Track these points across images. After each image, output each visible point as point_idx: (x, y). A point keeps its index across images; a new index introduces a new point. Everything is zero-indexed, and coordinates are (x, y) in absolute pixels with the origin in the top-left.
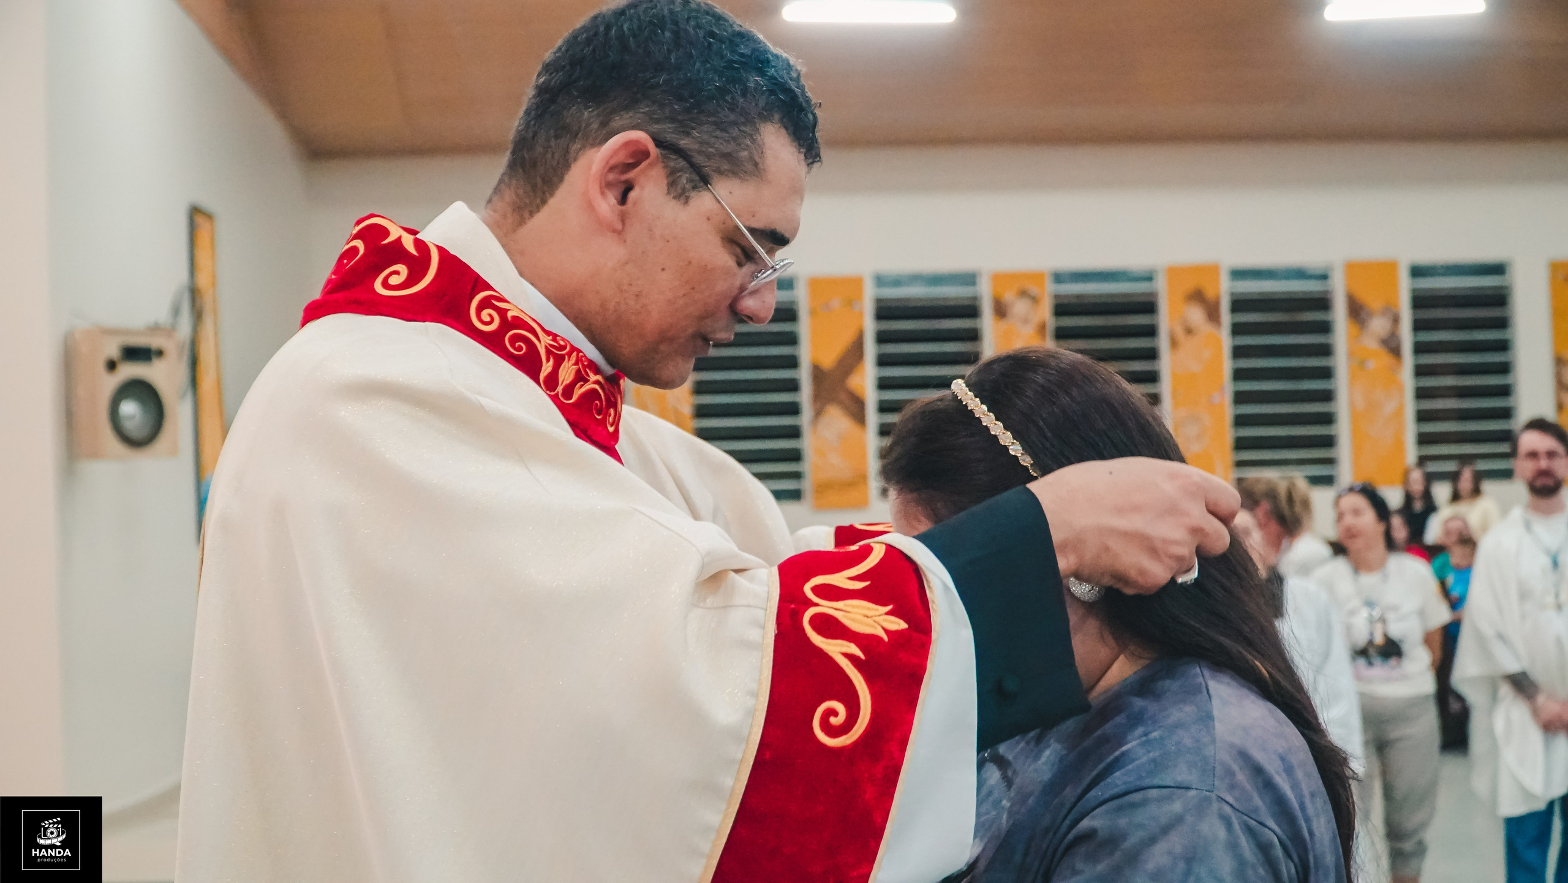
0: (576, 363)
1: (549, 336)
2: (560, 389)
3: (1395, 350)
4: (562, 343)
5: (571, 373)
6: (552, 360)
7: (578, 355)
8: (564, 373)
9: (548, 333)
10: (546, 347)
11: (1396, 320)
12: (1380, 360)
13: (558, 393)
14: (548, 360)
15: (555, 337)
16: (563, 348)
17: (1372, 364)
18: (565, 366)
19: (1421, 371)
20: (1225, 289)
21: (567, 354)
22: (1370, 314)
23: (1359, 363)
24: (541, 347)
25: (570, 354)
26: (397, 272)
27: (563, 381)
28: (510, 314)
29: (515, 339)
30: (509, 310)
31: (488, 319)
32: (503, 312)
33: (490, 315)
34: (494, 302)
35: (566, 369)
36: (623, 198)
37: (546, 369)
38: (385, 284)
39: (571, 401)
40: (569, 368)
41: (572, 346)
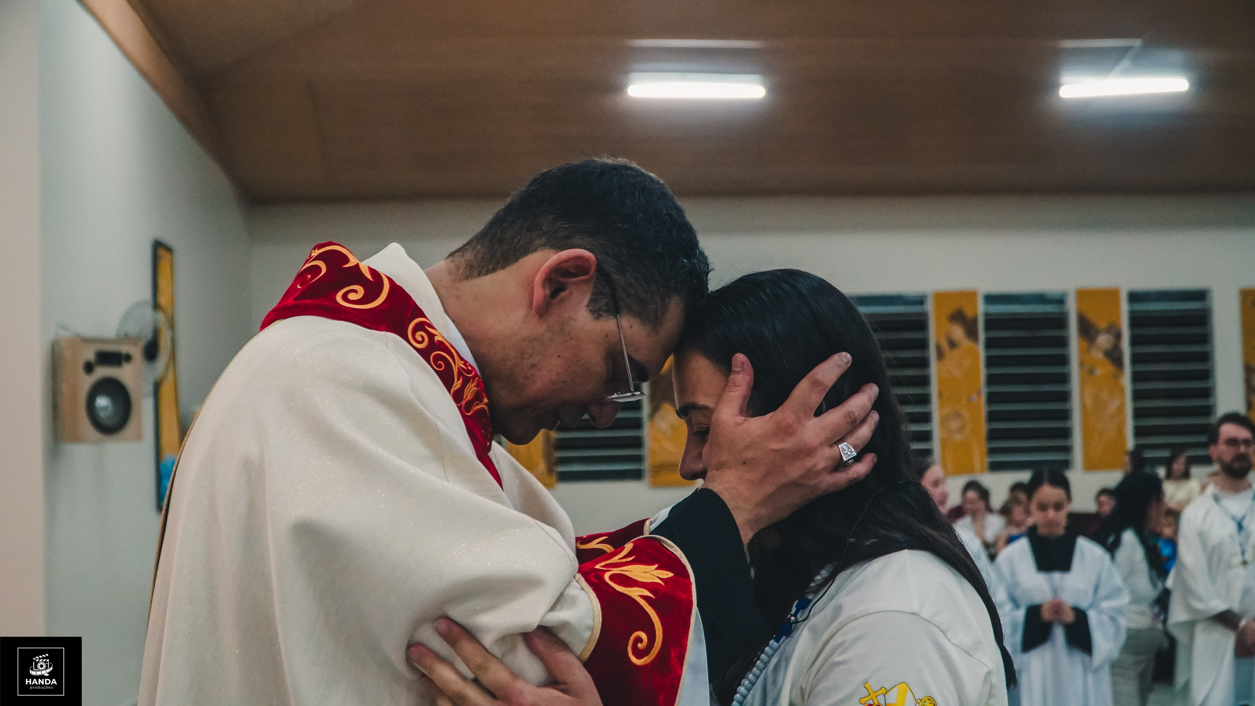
1: (462, 361)
2: (463, 403)
3: (1117, 361)
4: (470, 368)
5: (473, 391)
6: (461, 379)
7: (479, 379)
8: (468, 390)
9: (462, 359)
10: (459, 368)
11: (1118, 337)
12: (1105, 368)
13: (462, 405)
14: (458, 380)
15: (465, 363)
16: (469, 372)
17: (1099, 372)
18: (469, 386)
19: (1137, 377)
21: (472, 377)
22: (1098, 332)
23: (1089, 371)
24: (455, 367)
25: (474, 377)
26: (355, 291)
27: (466, 398)
28: (436, 338)
29: (438, 358)
30: (436, 335)
31: (420, 339)
32: (431, 336)
33: (422, 336)
34: (426, 327)
35: (469, 389)
36: (555, 293)
37: (456, 386)
38: (345, 297)
39: (469, 414)
40: (472, 388)
41: (476, 373)
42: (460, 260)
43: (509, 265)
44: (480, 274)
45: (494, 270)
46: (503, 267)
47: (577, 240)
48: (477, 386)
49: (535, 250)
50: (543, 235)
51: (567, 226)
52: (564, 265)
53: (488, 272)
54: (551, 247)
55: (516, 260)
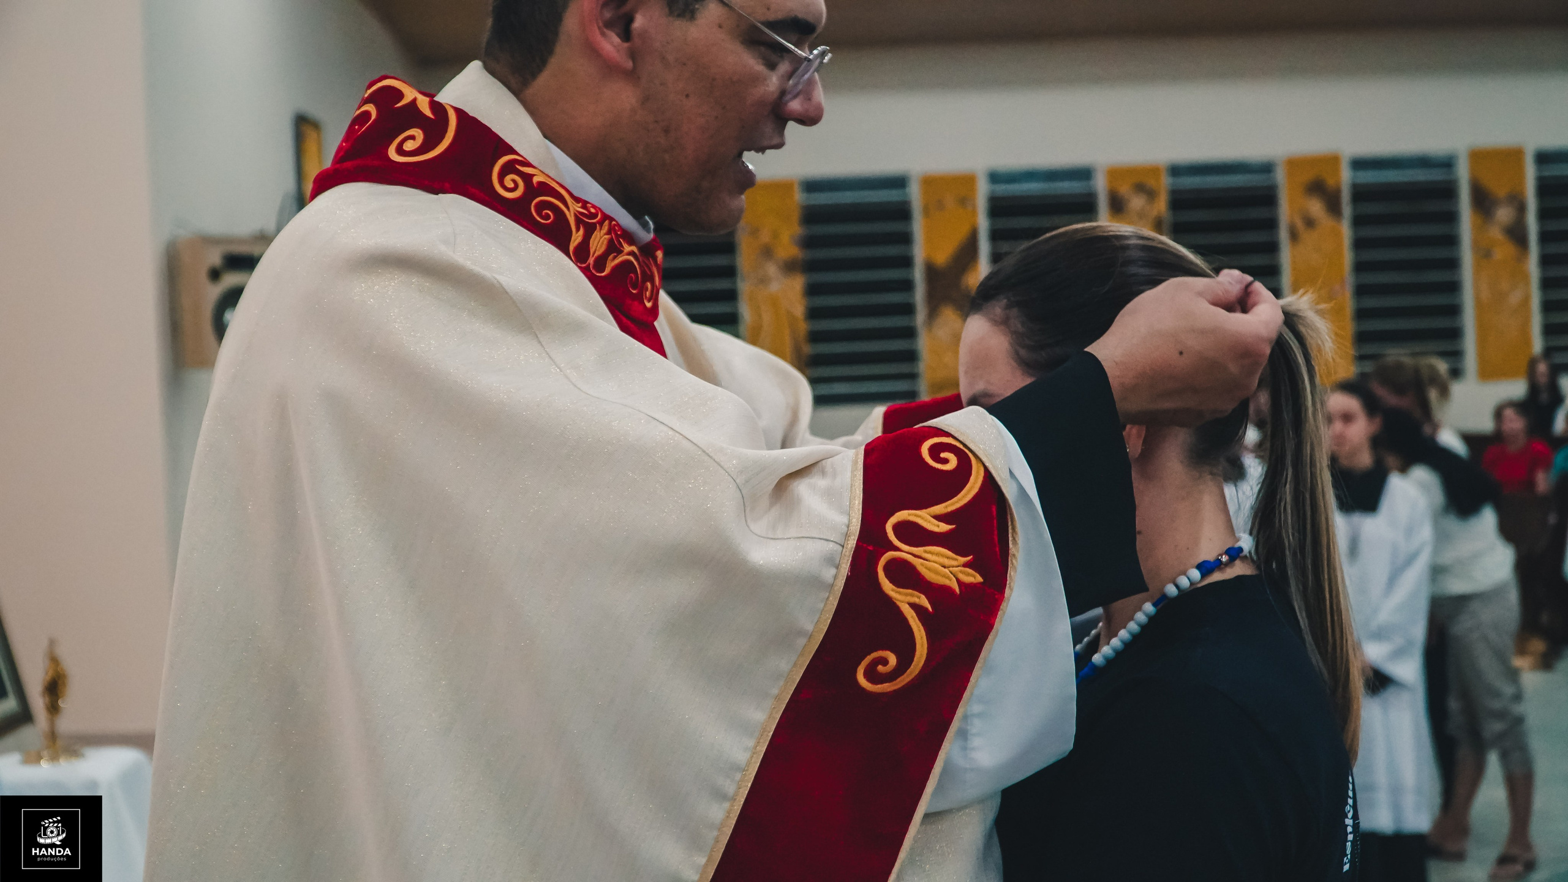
0: (608, 233)
1: (578, 203)
2: (592, 260)
3: (1521, 240)
5: (602, 243)
6: (582, 230)
7: (610, 223)
8: (596, 243)
9: (577, 199)
10: (575, 215)
11: (1522, 209)
12: (1505, 250)
13: (589, 265)
14: (578, 230)
15: (584, 204)
17: (1497, 255)
18: (596, 236)
19: (1547, 261)
20: (1346, 180)
21: (598, 222)
22: (1495, 203)
23: (1484, 254)
24: (571, 215)
26: (412, 138)
27: (596, 250)
28: (535, 180)
29: (542, 206)
30: (535, 175)
31: (511, 186)
32: (527, 178)
33: (514, 181)
34: (517, 167)
35: (598, 239)
37: (576, 239)
38: (399, 150)
39: (603, 274)
40: (601, 238)
41: (604, 214)
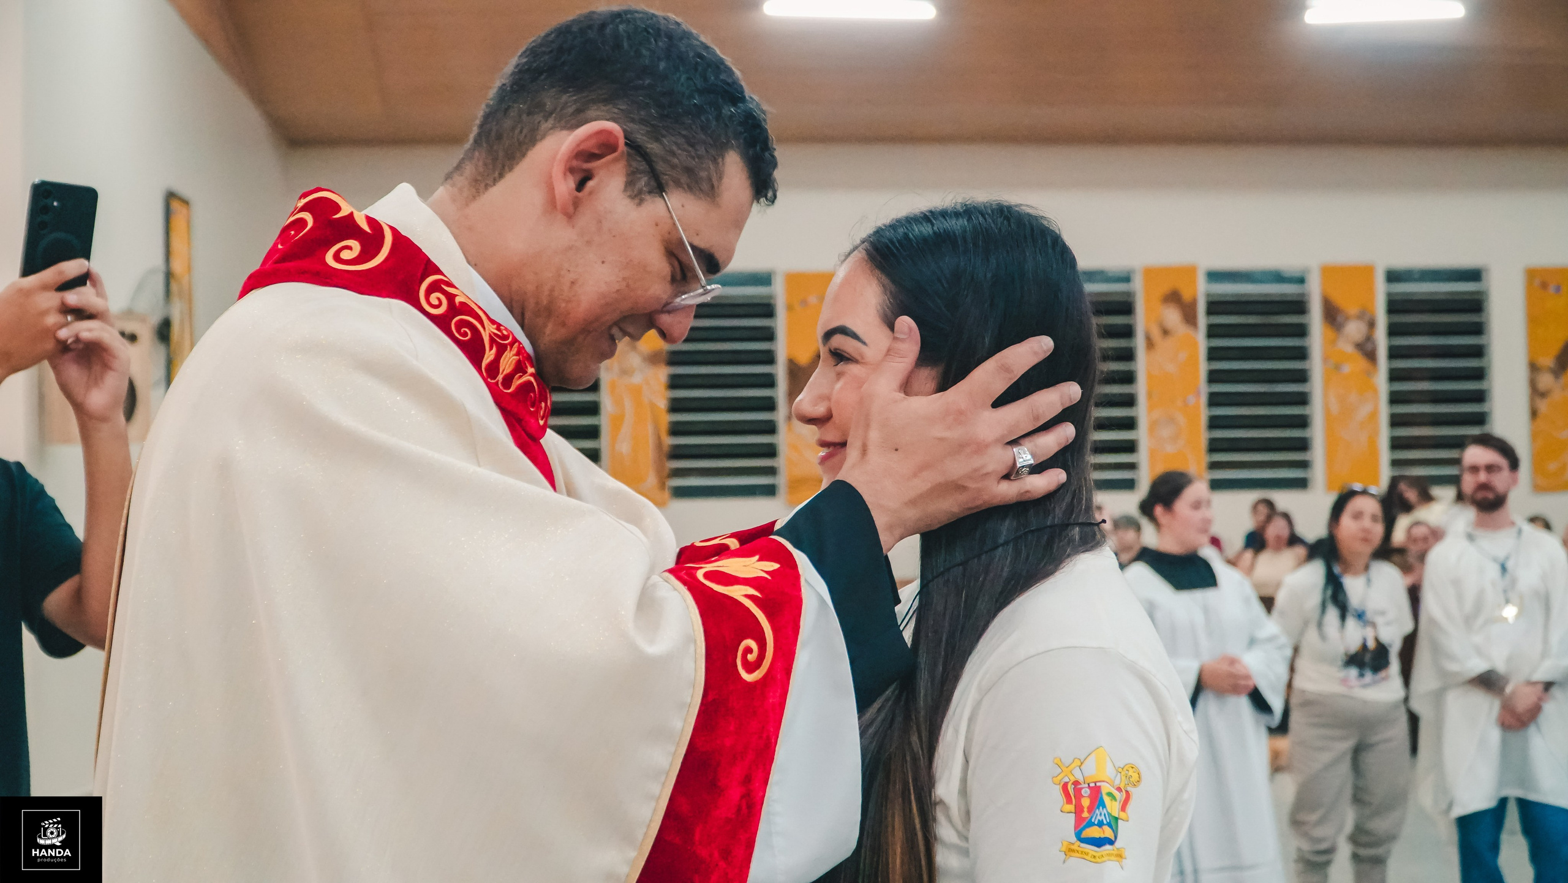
1: (493, 325)
2: (500, 377)
3: (1371, 356)
4: (505, 333)
5: (512, 361)
6: (494, 349)
7: (517, 346)
8: (505, 362)
9: (493, 322)
10: (490, 335)
11: (1372, 325)
12: (1356, 364)
13: (498, 381)
14: (491, 349)
15: (499, 326)
16: (505, 338)
17: (1347, 369)
18: (506, 356)
19: (1395, 376)
20: (1202, 290)
21: (509, 344)
22: (1347, 318)
23: (1334, 367)
24: (486, 335)
25: (512, 344)
26: (349, 248)
27: (504, 370)
28: (458, 300)
29: (461, 324)
30: (457, 295)
31: (436, 302)
32: (451, 297)
33: (439, 299)
34: (443, 286)
35: (507, 359)
36: (580, 186)
37: (488, 357)
38: (337, 257)
39: (509, 391)
40: (510, 358)
41: (514, 338)
42: (461, 180)
43: (518, 163)
44: (487, 187)
45: (501, 176)
46: (511, 169)
47: (591, 113)
48: (517, 354)
49: (543, 137)
50: (551, 114)
51: (574, 98)
52: (582, 147)
53: (495, 181)
54: (564, 128)
55: (524, 155)
